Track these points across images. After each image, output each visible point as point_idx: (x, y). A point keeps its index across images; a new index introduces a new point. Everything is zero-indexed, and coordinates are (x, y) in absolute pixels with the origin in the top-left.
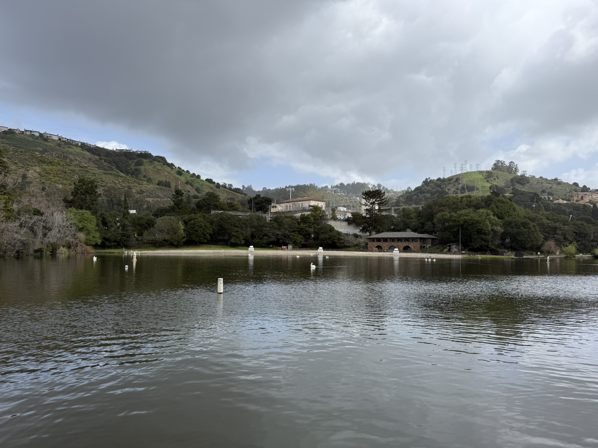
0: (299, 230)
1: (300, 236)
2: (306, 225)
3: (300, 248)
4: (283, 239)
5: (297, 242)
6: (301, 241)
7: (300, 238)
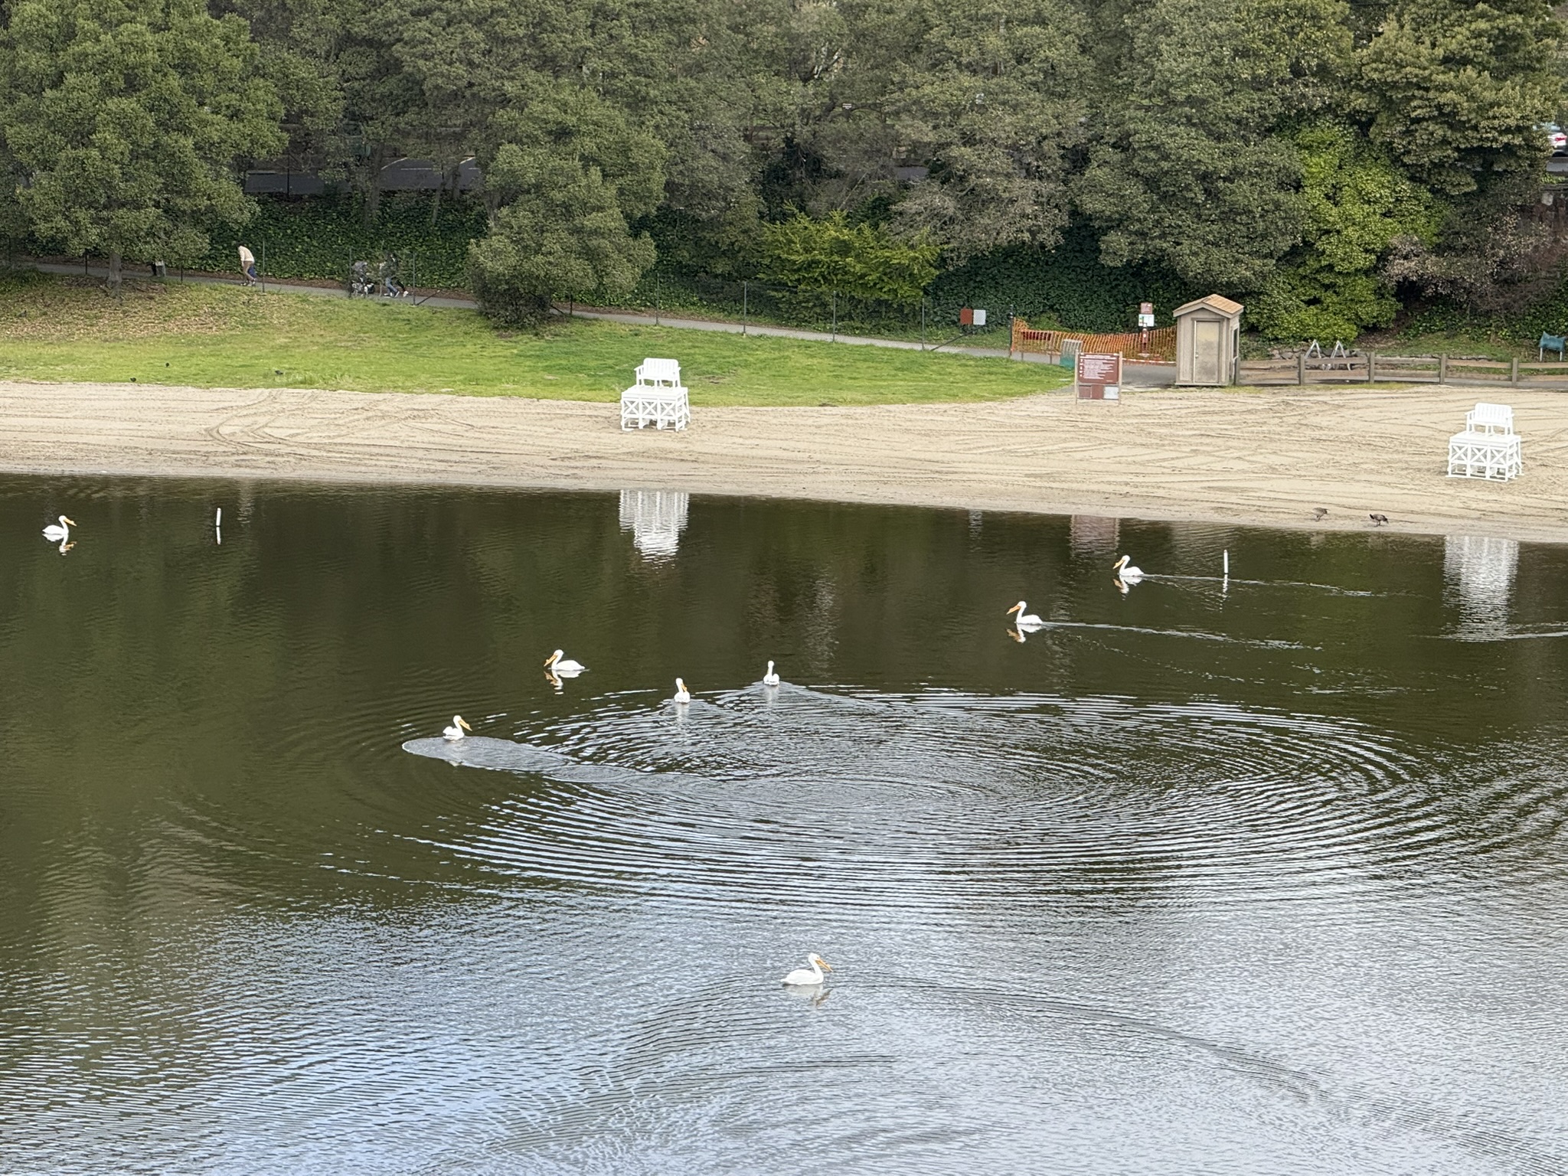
0: (1359, 101)
1: (1376, 181)
2: (1458, 40)
3: (1370, 330)
4: (1139, 220)
5: (1330, 256)
6: (1379, 247)
7: (1369, 202)
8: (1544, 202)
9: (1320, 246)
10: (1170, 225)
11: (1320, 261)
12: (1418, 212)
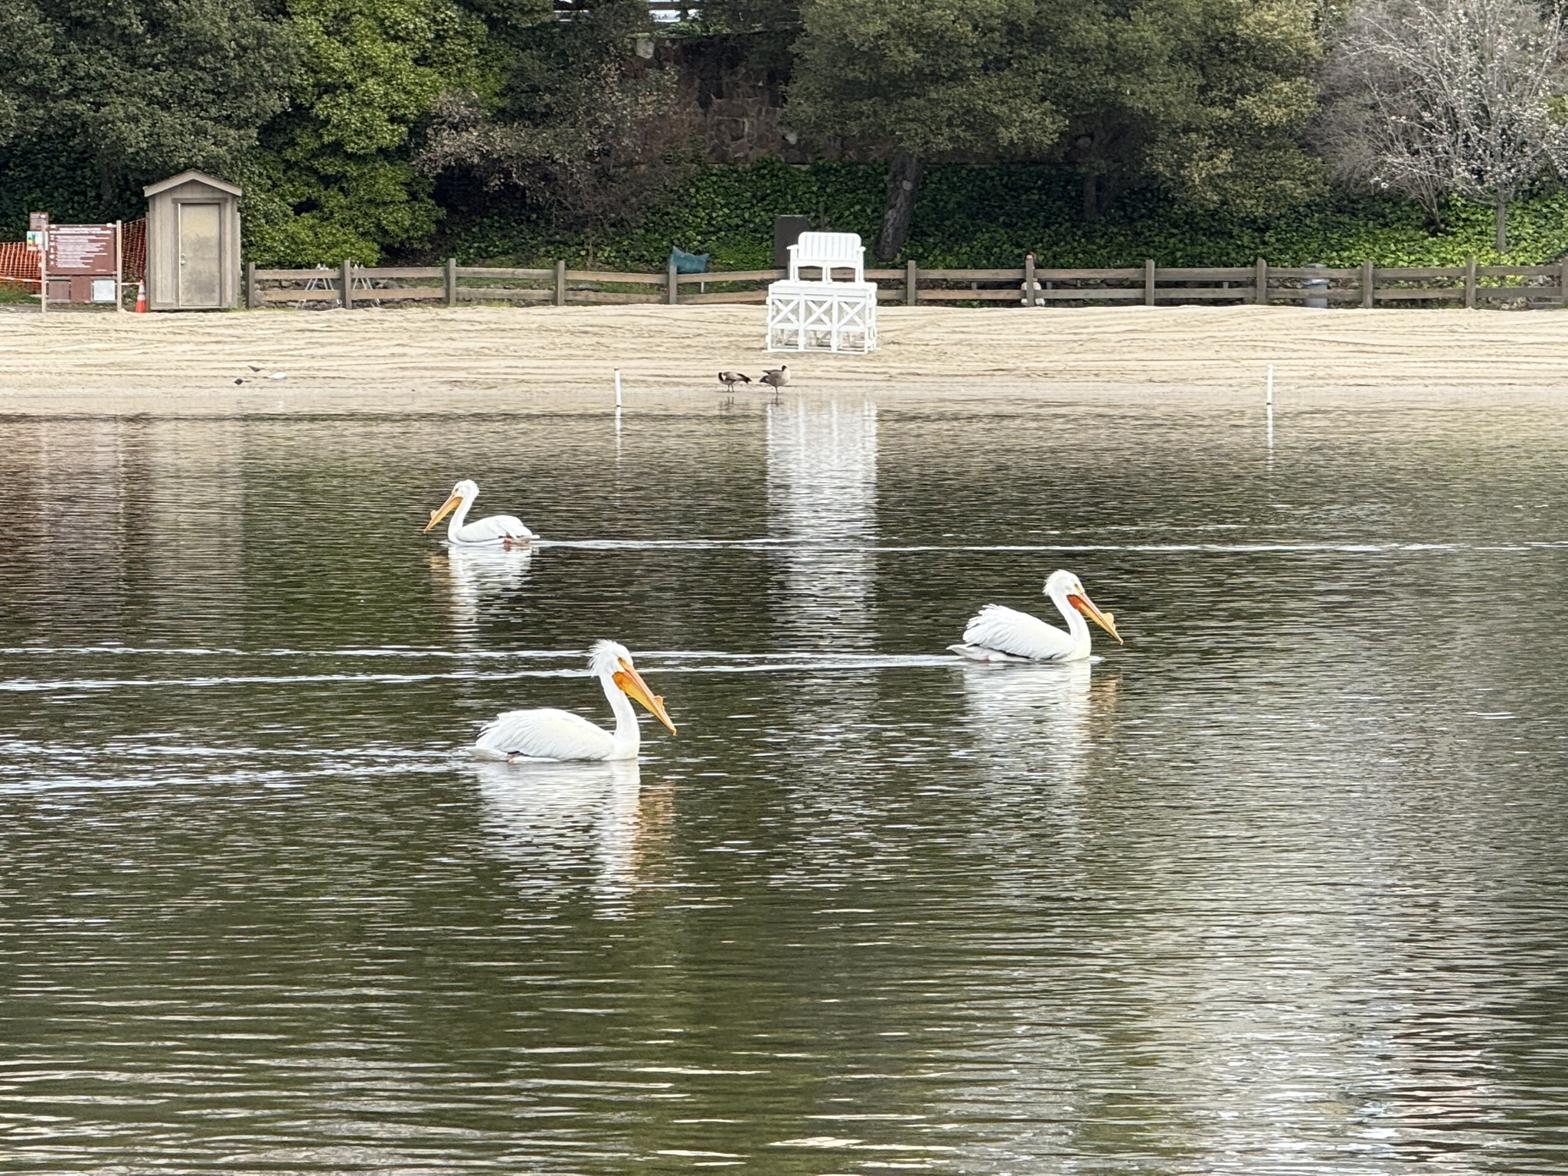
4: (36, 68)
5: (337, 127)
6: (412, 112)
7: (395, 38)
8: (641, 53)
9: (320, 110)
10: (88, 75)
11: (321, 136)
12: (469, 57)
